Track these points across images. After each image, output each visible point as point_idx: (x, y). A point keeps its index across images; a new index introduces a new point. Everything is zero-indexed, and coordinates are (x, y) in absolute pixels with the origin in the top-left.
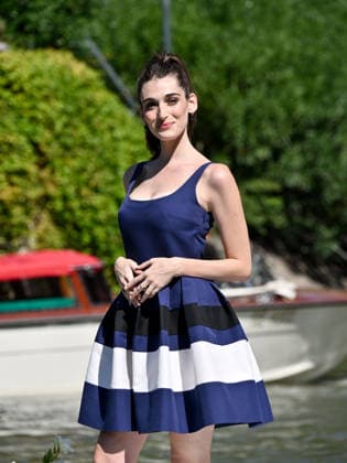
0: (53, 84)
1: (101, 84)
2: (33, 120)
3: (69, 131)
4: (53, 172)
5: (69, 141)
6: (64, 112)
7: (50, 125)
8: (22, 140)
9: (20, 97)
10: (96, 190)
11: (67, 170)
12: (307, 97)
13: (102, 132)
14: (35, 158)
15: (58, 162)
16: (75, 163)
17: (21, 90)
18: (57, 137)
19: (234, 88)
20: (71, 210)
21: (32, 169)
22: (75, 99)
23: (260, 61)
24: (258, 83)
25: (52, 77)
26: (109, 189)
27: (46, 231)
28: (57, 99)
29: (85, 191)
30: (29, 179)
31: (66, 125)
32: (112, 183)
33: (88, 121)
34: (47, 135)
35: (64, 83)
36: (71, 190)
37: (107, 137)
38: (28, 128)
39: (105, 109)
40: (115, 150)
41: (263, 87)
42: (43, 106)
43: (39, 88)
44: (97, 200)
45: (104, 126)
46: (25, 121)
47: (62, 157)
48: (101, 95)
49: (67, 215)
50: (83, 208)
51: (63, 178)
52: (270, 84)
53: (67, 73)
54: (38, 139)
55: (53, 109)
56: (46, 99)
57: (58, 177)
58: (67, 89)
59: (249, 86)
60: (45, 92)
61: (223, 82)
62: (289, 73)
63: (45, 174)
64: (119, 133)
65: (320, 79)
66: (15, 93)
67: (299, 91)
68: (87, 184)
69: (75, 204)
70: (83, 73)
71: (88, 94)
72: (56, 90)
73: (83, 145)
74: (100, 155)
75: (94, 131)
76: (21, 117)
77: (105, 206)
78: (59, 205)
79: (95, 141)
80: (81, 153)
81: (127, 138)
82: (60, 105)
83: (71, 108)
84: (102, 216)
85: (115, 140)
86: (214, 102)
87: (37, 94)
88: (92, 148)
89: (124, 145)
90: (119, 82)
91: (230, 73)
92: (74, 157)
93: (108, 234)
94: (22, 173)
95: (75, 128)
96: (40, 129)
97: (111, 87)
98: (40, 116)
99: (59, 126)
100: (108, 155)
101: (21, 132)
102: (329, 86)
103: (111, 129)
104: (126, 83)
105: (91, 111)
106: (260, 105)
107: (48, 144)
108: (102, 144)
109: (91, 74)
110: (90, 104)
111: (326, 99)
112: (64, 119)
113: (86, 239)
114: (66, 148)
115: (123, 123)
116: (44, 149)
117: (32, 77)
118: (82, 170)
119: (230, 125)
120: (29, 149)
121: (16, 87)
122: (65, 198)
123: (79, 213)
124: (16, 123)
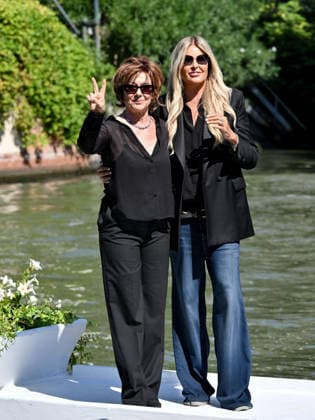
0: (28, 19)
1: (57, 19)
2: (16, 41)
3: (38, 47)
4: (28, 72)
5: (38, 54)
6: (35, 36)
7: (26, 45)
8: (10, 53)
9: (8, 27)
10: (54, 83)
11: (36, 71)
12: (179, 25)
13: (58, 48)
14: (17, 64)
15: (31, 66)
16: (41, 67)
17: (9, 23)
18: (30, 51)
19: (137, 20)
20: (39, 95)
21: (16, 71)
22: (42, 28)
23: (152, 4)
24: (150, 16)
25: (27, 15)
26: (62, 82)
27: (24, 107)
28: (30, 28)
29: (47, 84)
30: (13, 77)
31: (35, 44)
32: (64, 78)
33: (49, 42)
34: (25, 50)
35: (35, 19)
36: (39, 83)
37: (61, 50)
38: (13, 46)
39: (59, 34)
40: (65, 58)
41: (154, 19)
42: (21, 33)
43: (20, 22)
44: (54, 89)
45: (58, 45)
46: (11, 42)
47: (33, 63)
48: (57, 26)
49: (37, 98)
50: (45, 93)
51: (34, 75)
52: (158, 18)
53: (36, 12)
54: (18, 53)
55: (29, 35)
56: (24, 28)
57: (31, 75)
58: (36, 22)
59: (145, 19)
60: (23, 24)
61: (130, 16)
62: (169, 10)
63: (23, 73)
64: (67, 48)
65: (188, 14)
66: (5, 25)
67: (175, 22)
68: (48, 79)
69: (41, 91)
70: (45, 12)
71: (50, 25)
72: (30, 23)
73: (46, 56)
74: (56, 62)
75: (52, 47)
76: (9, 39)
77: (59, 92)
78: (32, 92)
79: (54, 53)
80: (44, 60)
81: (72, 51)
82: (32, 32)
83: (38, 34)
84: (57, 98)
85: (65, 52)
86: (125, 28)
87: (19, 26)
88: (52, 57)
89: (70, 55)
90: (67, 17)
91: (133, 10)
92: (40, 63)
93: (61, 109)
94: (9, 73)
95: (42, 46)
96: (20, 46)
97: (63, 20)
98: (20, 38)
99: (31, 45)
100: (60, 62)
101: (8, 48)
102: (193, 18)
103: (63, 46)
104: (71, 18)
105: (51, 35)
106: (152, 30)
107: (25, 56)
108: (57, 55)
109: (51, 13)
110: (50, 31)
111: (191, 26)
112: (35, 40)
113: (48, 112)
114: (36, 58)
115: (70, 42)
116: (23, 58)
117: (16, 15)
118: (46, 71)
119: (134, 42)
120: (14, 59)
121: (6, 22)
122: (35, 88)
123: (43, 97)
124: (6, 44)
